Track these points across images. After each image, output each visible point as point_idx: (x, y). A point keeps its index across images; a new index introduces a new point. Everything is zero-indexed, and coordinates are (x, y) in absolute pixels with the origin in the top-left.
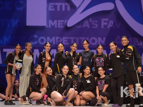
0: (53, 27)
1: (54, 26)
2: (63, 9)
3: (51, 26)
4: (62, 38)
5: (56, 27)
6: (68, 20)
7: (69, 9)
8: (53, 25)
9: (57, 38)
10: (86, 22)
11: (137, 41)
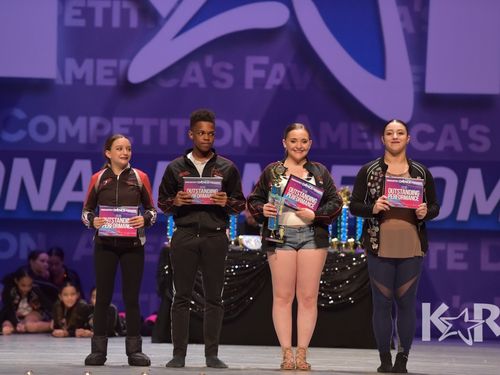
0: (79, 83)
1: (83, 80)
2: (116, 22)
3: (74, 79)
4: (111, 121)
5: (89, 82)
6: (131, 58)
7: (134, 22)
8: (79, 76)
9: (95, 121)
10: (195, 67)
11: (365, 136)
